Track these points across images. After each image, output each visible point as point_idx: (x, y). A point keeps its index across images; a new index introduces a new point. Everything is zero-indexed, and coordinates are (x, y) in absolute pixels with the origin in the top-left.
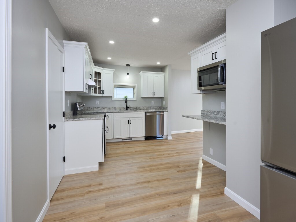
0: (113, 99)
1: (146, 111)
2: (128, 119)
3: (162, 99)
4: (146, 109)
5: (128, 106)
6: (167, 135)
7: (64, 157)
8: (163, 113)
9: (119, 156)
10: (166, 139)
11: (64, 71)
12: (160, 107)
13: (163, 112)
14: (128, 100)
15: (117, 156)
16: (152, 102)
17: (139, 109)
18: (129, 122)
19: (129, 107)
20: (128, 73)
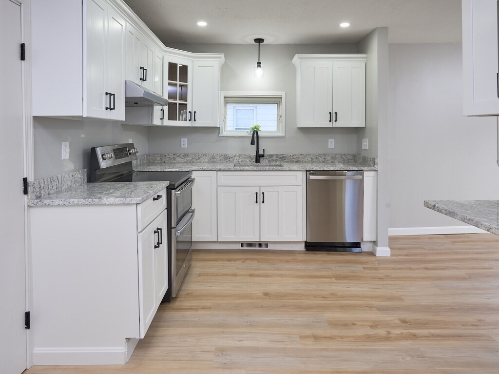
0: (224, 133)
1: (308, 169)
2: (257, 190)
3: (358, 132)
4: (312, 162)
5: (261, 153)
6: (375, 243)
7: (27, 315)
8: (363, 174)
9: (209, 308)
10: (372, 254)
11: (23, 58)
12: (354, 156)
13: (361, 172)
14: (260, 134)
15: (204, 308)
16: (330, 140)
17: (292, 162)
18: (259, 198)
19: (263, 156)
20: (259, 63)
